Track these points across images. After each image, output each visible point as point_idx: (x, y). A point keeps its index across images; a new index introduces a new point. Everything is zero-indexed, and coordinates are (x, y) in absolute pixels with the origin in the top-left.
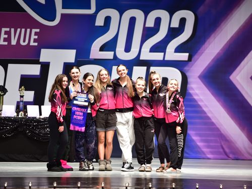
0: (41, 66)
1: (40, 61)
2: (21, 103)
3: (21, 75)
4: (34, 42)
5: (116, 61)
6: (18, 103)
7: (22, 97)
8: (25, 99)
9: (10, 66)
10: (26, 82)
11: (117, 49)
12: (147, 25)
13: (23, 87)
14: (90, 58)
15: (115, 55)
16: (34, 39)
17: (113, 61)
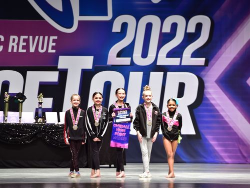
0: (59, 73)
1: (58, 68)
2: (40, 110)
3: (40, 82)
4: (52, 49)
5: (134, 67)
6: (37, 110)
7: (40, 103)
8: (44, 106)
9: (29, 73)
10: (45, 89)
11: (134, 55)
12: (163, 31)
13: (41, 94)
14: (108, 64)
15: (132, 60)
16: (52, 46)
17: (130, 67)
